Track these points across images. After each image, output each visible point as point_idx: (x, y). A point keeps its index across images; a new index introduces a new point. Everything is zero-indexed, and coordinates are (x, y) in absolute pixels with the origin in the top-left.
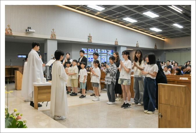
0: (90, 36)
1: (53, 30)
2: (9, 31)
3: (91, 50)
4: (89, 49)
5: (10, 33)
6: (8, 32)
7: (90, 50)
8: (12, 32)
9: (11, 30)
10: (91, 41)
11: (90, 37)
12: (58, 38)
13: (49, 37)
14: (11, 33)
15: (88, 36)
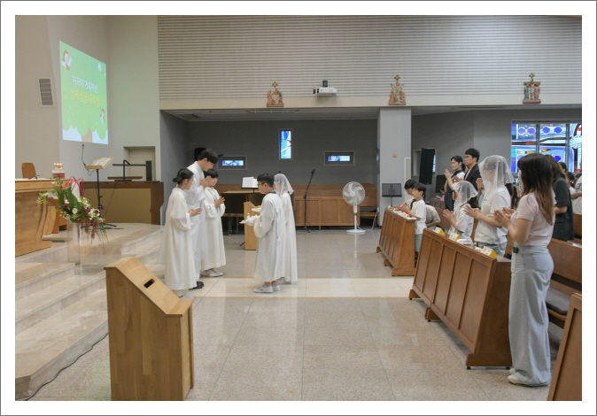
0: (532, 83)
1: (397, 78)
2: (275, 97)
3: (552, 128)
4: (543, 126)
5: (277, 103)
6: (273, 101)
7: (547, 130)
8: (284, 101)
9: (280, 96)
10: (536, 97)
11: (532, 86)
12: (411, 101)
13: (383, 101)
14: (280, 101)
15: (525, 84)
